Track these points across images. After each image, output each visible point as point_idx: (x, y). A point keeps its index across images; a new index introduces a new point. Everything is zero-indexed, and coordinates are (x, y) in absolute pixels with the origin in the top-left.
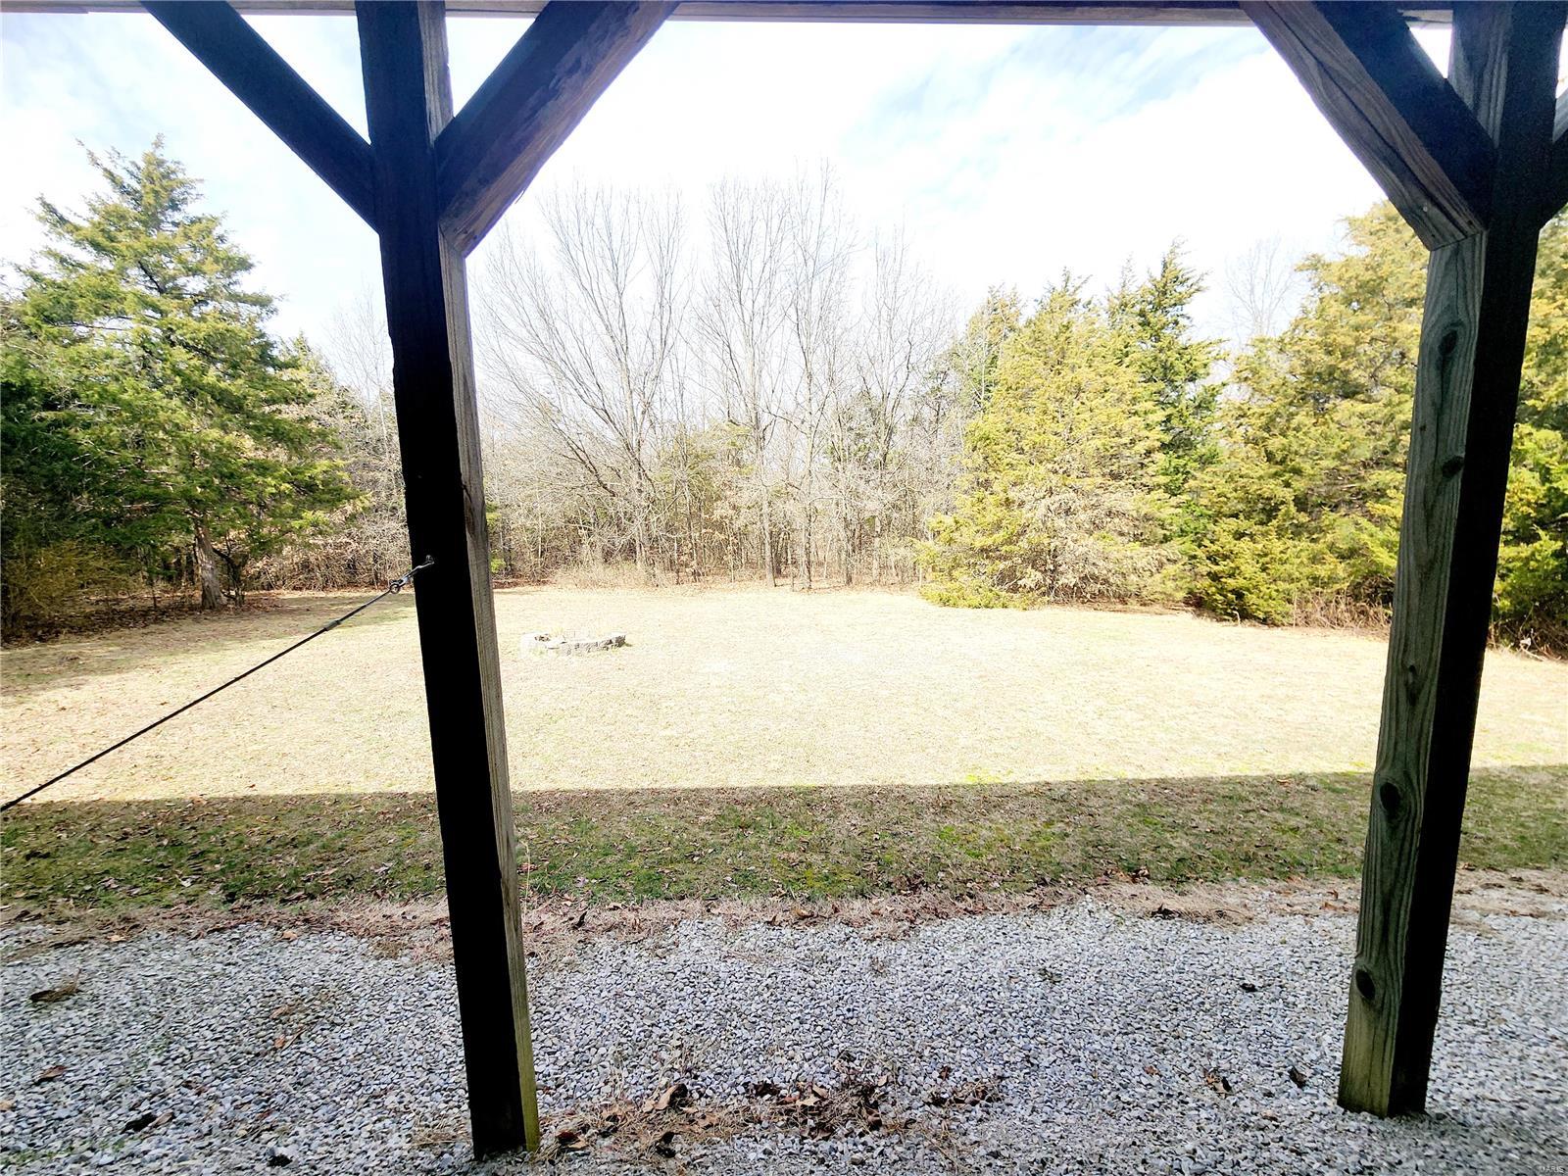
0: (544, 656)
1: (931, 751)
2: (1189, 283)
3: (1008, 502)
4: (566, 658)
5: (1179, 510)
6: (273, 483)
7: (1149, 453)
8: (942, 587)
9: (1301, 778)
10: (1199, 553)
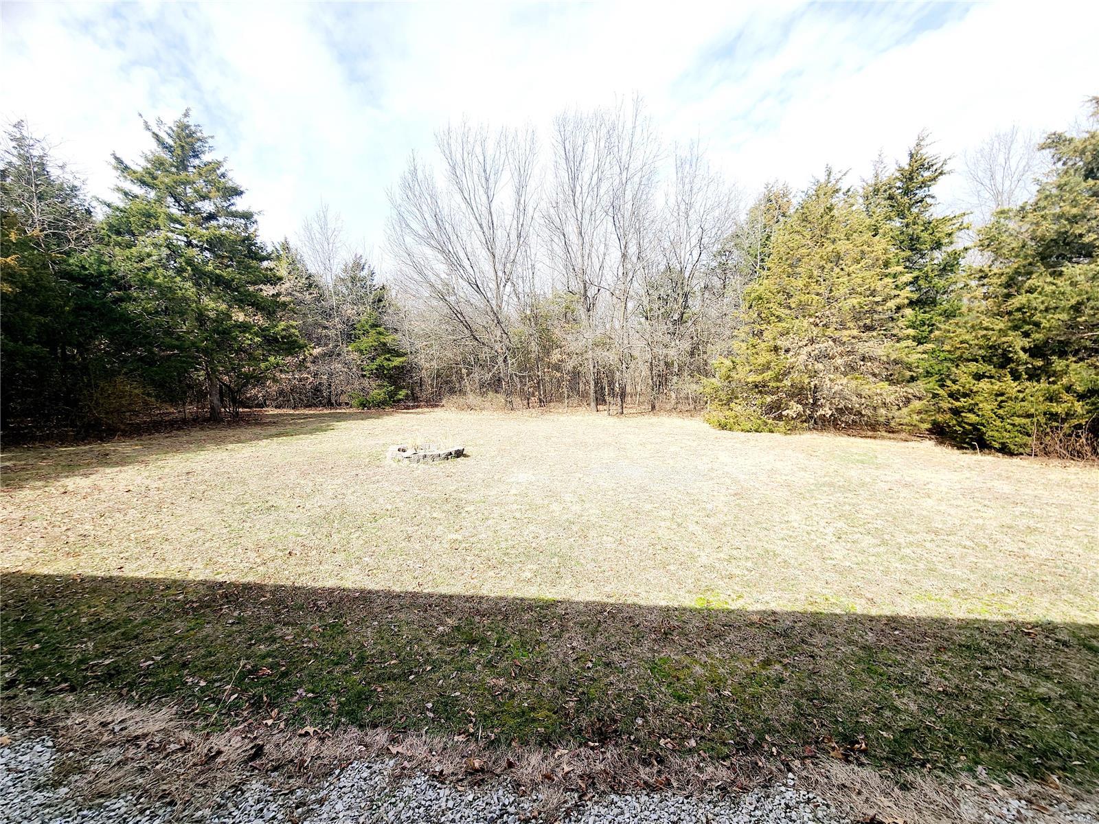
0: (400, 463)
1: (672, 568)
2: (935, 167)
3: (776, 349)
4: (415, 465)
5: (926, 356)
6: (250, 337)
7: (898, 308)
8: (720, 415)
9: (1049, 629)
10: (941, 392)
